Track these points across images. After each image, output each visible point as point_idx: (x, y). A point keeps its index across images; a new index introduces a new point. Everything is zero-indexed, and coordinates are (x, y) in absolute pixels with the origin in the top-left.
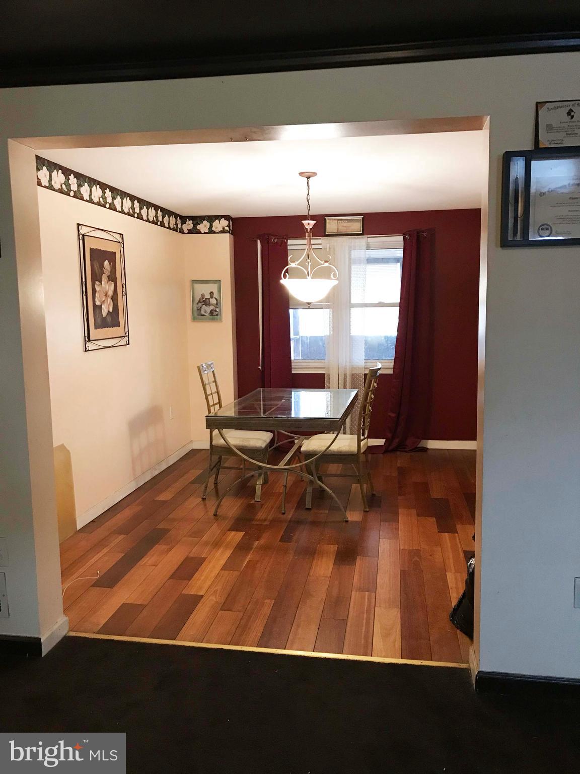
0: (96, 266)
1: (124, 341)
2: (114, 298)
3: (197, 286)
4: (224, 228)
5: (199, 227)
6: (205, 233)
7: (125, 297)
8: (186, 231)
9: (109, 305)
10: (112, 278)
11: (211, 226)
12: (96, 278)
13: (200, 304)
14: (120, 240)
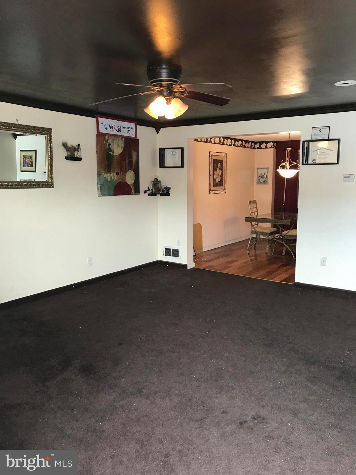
0: (215, 165)
1: (224, 191)
2: (221, 176)
3: (259, 170)
4: (271, 146)
5: (261, 146)
6: (264, 148)
7: (225, 176)
8: (256, 148)
9: (219, 179)
10: (221, 169)
11: (266, 145)
12: (215, 169)
13: (260, 178)
14: (225, 155)
